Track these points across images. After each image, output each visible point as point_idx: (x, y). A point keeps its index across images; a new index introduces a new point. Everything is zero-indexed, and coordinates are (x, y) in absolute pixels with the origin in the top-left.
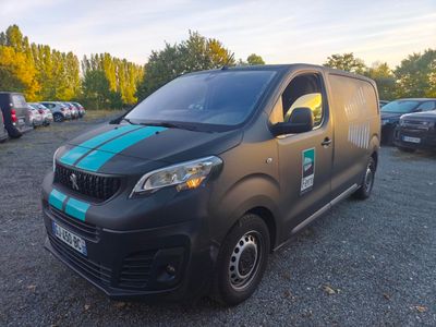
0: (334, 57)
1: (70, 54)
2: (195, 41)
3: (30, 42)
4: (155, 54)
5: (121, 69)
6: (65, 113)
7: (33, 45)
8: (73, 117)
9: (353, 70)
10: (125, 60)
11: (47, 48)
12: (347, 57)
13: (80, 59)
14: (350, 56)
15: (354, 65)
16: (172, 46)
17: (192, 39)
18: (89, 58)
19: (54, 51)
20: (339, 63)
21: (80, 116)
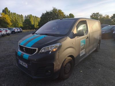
0: (93, 14)
1: (21, 15)
2: (55, 10)
3: (11, 12)
4: (43, 14)
5: (35, 18)
6: (16, 31)
7: (11, 13)
8: (18, 32)
9: (99, 17)
10: (36, 16)
11: (15, 13)
12: (97, 13)
13: (24, 16)
14: (98, 13)
15: (99, 16)
16: (48, 12)
17: (54, 9)
18: (26, 16)
19: (17, 14)
20: (95, 15)
21: (21, 32)
